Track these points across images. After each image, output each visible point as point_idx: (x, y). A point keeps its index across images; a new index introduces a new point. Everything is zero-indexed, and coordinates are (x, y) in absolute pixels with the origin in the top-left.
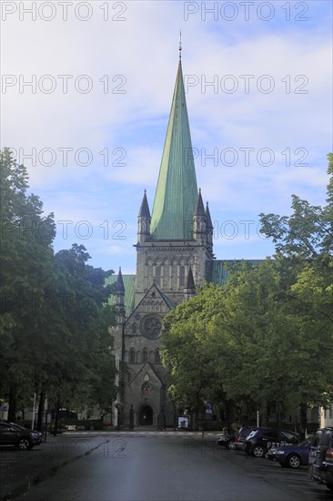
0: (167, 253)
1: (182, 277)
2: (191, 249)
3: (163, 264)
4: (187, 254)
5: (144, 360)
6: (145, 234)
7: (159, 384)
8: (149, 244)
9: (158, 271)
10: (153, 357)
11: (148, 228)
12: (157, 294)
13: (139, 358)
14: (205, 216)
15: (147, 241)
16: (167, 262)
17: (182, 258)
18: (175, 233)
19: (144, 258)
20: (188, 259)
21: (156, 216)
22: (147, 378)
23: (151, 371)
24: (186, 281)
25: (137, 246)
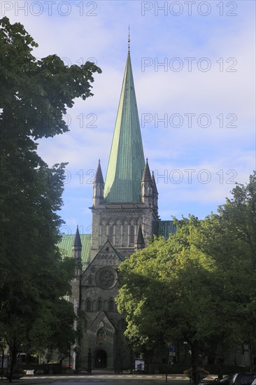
0: (119, 215)
1: (132, 235)
2: (140, 210)
3: (115, 224)
4: (136, 215)
5: (99, 309)
6: (99, 197)
7: (113, 331)
8: (103, 207)
9: (111, 229)
10: (107, 305)
11: (102, 193)
12: (111, 249)
13: (95, 306)
14: (151, 182)
15: (101, 203)
16: (118, 222)
17: (131, 219)
18: (126, 197)
19: (98, 220)
20: (137, 220)
21: (109, 182)
22: (102, 325)
23: (106, 319)
24: (136, 238)
25: (93, 208)
